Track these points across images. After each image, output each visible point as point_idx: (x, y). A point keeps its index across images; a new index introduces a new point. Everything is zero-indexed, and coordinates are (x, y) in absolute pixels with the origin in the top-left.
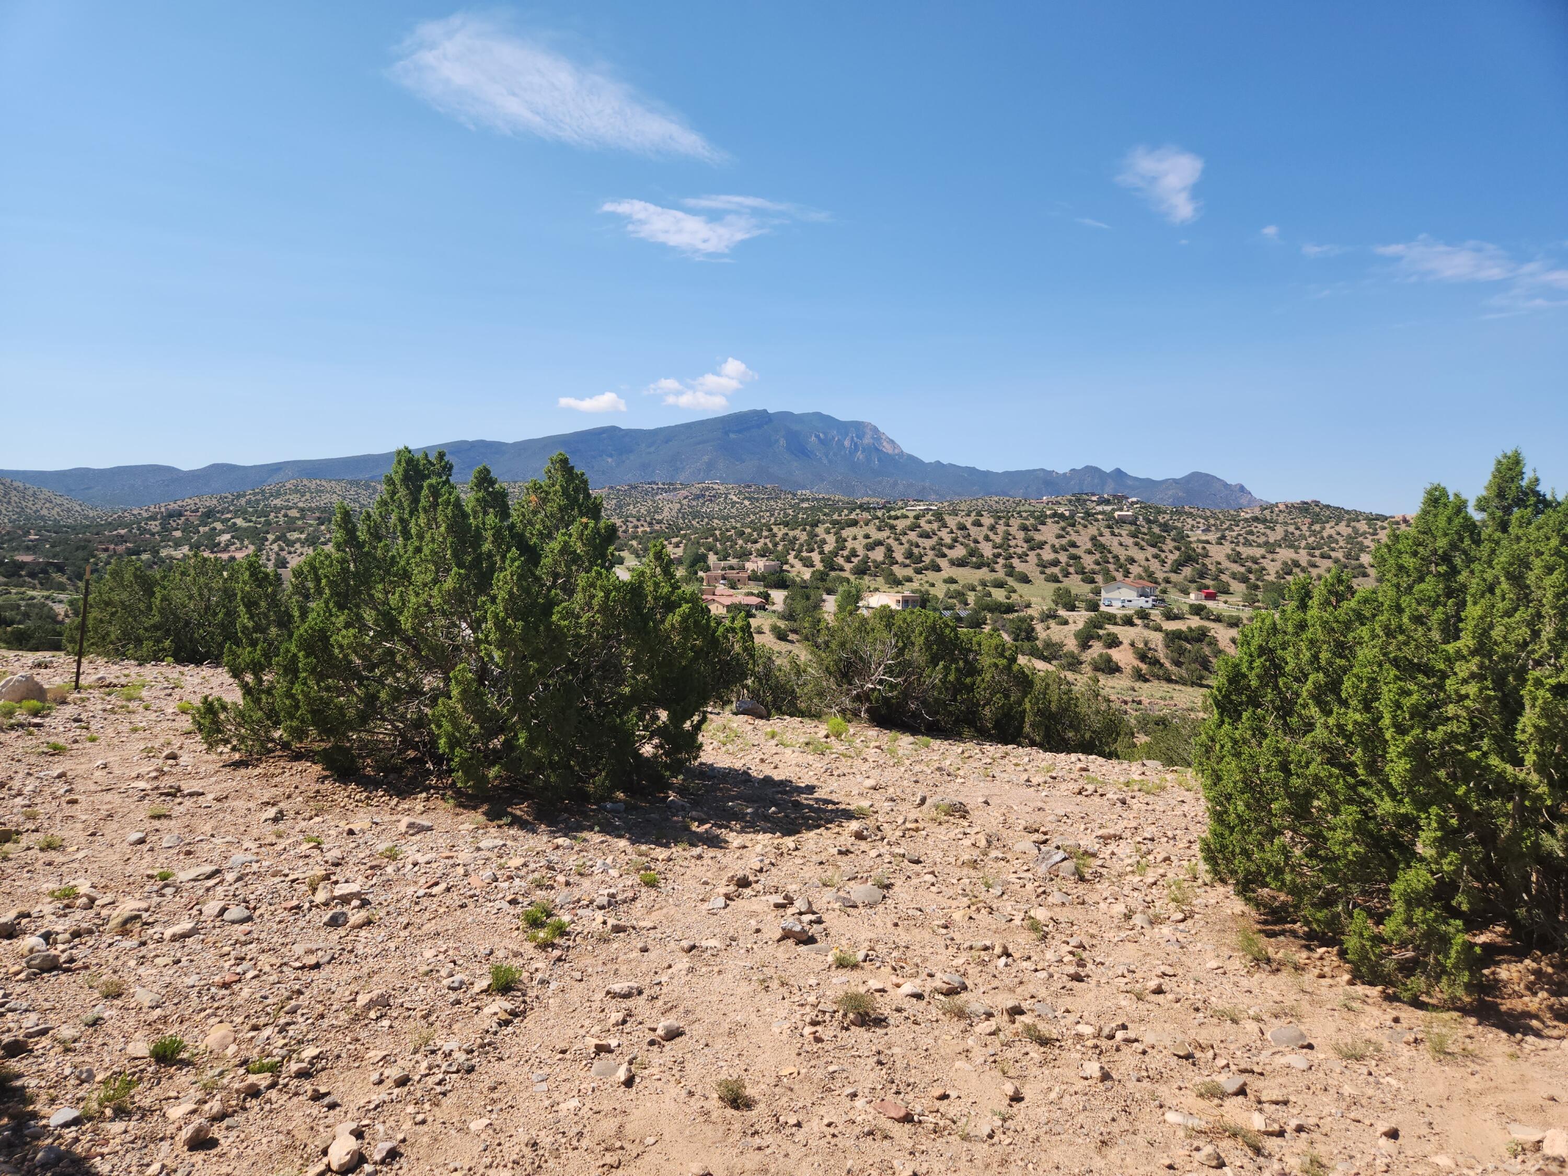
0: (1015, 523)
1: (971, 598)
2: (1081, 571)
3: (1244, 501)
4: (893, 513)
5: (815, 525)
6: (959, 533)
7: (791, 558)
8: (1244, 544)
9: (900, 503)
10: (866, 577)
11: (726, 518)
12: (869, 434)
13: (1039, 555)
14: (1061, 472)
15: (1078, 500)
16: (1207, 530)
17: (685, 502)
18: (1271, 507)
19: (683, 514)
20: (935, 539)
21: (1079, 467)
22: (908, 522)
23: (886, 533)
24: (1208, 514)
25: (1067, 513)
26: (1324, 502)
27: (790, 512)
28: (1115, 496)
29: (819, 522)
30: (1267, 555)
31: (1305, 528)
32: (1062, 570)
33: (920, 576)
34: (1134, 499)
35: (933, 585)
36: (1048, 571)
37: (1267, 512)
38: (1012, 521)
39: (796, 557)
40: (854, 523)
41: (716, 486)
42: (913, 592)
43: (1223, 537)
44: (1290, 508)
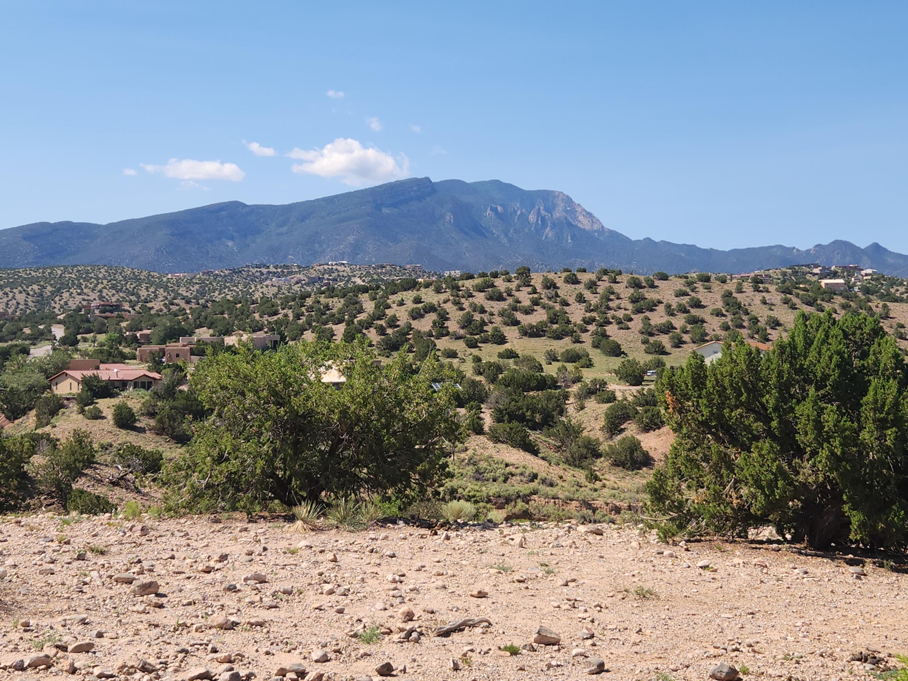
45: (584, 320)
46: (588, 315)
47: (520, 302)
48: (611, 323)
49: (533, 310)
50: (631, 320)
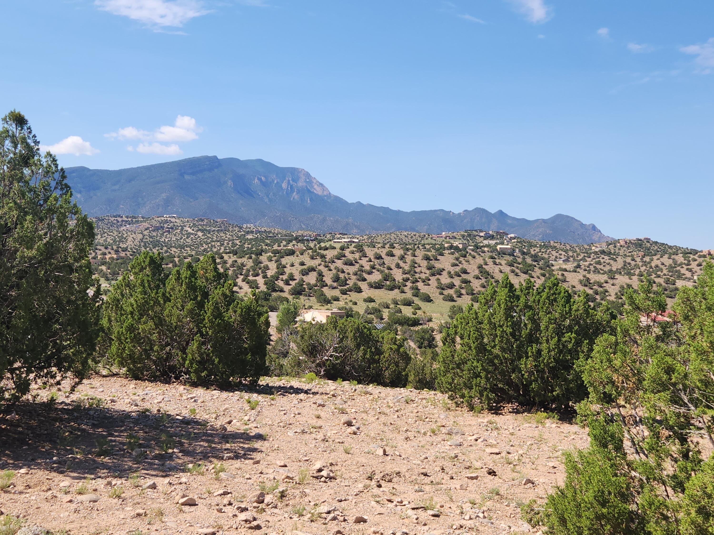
0: (420, 253)
1: (386, 314)
2: (471, 293)
3: (595, 237)
4: (323, 245)
5: (259, 253)
6: (376, 262)
7: (239, 281)
8: (594, 272)
9: (328, 236)
10: (302, 297)
11: (182, 247)
12: (303, 178)
13: (438, 279)
14: (456, 212)
15: (469, 235)
16: (566, 261)
17: (146, 233)
18: (614, 243)
19: (145, 243)
20: (357, 266)
21: (470, 209)
22: (335, 252)
23: (318, 261)
24: (568, 247)
25: (461, 246)
26: (653, 239)
27: (237, 242)
28: (497, 233)
29: (262, 251)
30: (609, 281)
31: (638, 259)
32: (456, 292)
33: (345, 296)
34: (513, 235)
35: (356, 304)
36: (446, 292)
37: (611, 247)
38: (417, 252)
39: (243, 281)
40: (292, 253)
41: (173, 220)
42: (339, 309)
43: (579, 266)
44: (629, 244)
45: (403, 279)
46: (405, 276)
47: (363, 267)
48: (419, 281)
49: (372, 272)
50: (429, 280)
